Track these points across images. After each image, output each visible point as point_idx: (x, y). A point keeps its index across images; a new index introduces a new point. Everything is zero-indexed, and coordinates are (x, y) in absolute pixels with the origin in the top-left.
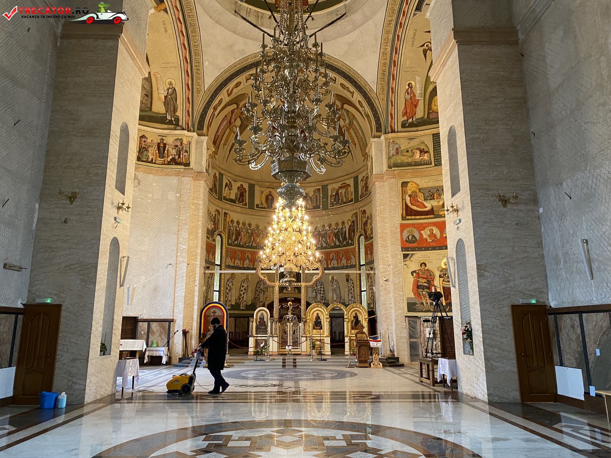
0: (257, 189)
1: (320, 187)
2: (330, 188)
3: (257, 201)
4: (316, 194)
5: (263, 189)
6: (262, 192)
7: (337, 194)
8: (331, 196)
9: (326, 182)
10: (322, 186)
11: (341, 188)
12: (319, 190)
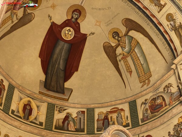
0: (16, 94)
1: (85, 110)
2: (97, 111)
3: (13, 107)
4: (80, 116)
5: (22, 96)
6: (21, 99)
7: (106, 118)
8: (98, 120)
9: (93, 106)
10: (88, 109)
11: (111, 112)
12: (83, 112)
